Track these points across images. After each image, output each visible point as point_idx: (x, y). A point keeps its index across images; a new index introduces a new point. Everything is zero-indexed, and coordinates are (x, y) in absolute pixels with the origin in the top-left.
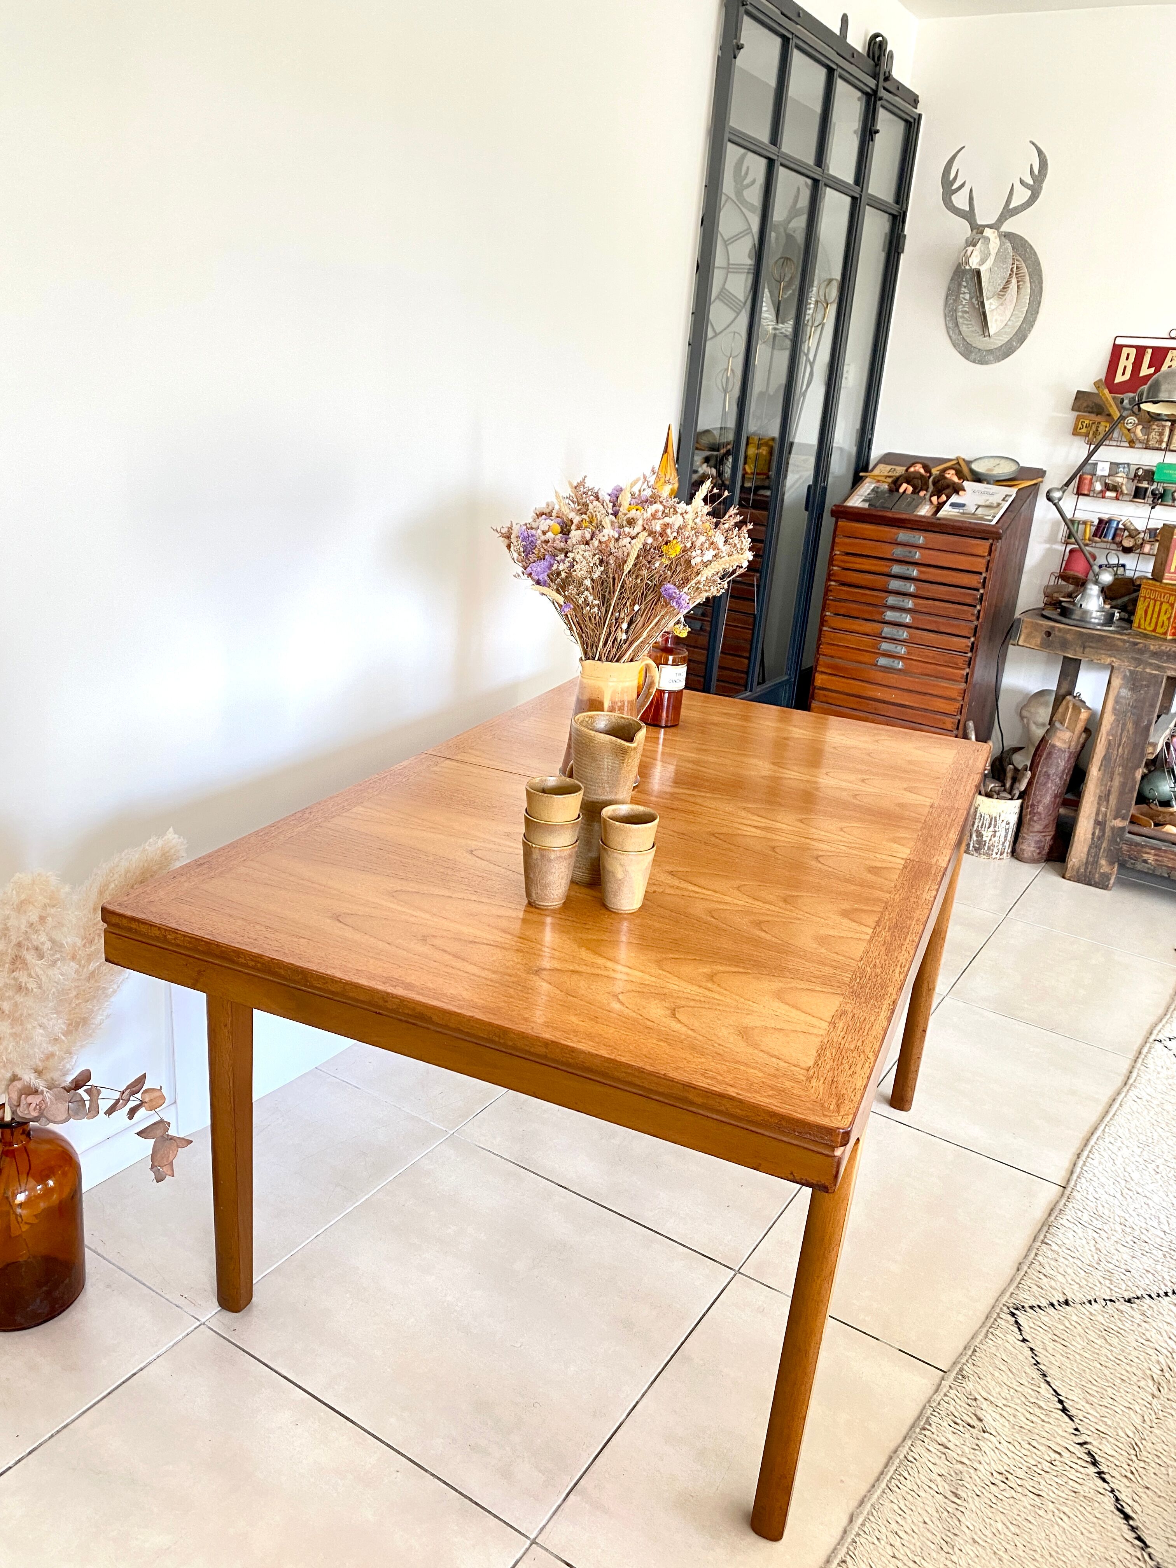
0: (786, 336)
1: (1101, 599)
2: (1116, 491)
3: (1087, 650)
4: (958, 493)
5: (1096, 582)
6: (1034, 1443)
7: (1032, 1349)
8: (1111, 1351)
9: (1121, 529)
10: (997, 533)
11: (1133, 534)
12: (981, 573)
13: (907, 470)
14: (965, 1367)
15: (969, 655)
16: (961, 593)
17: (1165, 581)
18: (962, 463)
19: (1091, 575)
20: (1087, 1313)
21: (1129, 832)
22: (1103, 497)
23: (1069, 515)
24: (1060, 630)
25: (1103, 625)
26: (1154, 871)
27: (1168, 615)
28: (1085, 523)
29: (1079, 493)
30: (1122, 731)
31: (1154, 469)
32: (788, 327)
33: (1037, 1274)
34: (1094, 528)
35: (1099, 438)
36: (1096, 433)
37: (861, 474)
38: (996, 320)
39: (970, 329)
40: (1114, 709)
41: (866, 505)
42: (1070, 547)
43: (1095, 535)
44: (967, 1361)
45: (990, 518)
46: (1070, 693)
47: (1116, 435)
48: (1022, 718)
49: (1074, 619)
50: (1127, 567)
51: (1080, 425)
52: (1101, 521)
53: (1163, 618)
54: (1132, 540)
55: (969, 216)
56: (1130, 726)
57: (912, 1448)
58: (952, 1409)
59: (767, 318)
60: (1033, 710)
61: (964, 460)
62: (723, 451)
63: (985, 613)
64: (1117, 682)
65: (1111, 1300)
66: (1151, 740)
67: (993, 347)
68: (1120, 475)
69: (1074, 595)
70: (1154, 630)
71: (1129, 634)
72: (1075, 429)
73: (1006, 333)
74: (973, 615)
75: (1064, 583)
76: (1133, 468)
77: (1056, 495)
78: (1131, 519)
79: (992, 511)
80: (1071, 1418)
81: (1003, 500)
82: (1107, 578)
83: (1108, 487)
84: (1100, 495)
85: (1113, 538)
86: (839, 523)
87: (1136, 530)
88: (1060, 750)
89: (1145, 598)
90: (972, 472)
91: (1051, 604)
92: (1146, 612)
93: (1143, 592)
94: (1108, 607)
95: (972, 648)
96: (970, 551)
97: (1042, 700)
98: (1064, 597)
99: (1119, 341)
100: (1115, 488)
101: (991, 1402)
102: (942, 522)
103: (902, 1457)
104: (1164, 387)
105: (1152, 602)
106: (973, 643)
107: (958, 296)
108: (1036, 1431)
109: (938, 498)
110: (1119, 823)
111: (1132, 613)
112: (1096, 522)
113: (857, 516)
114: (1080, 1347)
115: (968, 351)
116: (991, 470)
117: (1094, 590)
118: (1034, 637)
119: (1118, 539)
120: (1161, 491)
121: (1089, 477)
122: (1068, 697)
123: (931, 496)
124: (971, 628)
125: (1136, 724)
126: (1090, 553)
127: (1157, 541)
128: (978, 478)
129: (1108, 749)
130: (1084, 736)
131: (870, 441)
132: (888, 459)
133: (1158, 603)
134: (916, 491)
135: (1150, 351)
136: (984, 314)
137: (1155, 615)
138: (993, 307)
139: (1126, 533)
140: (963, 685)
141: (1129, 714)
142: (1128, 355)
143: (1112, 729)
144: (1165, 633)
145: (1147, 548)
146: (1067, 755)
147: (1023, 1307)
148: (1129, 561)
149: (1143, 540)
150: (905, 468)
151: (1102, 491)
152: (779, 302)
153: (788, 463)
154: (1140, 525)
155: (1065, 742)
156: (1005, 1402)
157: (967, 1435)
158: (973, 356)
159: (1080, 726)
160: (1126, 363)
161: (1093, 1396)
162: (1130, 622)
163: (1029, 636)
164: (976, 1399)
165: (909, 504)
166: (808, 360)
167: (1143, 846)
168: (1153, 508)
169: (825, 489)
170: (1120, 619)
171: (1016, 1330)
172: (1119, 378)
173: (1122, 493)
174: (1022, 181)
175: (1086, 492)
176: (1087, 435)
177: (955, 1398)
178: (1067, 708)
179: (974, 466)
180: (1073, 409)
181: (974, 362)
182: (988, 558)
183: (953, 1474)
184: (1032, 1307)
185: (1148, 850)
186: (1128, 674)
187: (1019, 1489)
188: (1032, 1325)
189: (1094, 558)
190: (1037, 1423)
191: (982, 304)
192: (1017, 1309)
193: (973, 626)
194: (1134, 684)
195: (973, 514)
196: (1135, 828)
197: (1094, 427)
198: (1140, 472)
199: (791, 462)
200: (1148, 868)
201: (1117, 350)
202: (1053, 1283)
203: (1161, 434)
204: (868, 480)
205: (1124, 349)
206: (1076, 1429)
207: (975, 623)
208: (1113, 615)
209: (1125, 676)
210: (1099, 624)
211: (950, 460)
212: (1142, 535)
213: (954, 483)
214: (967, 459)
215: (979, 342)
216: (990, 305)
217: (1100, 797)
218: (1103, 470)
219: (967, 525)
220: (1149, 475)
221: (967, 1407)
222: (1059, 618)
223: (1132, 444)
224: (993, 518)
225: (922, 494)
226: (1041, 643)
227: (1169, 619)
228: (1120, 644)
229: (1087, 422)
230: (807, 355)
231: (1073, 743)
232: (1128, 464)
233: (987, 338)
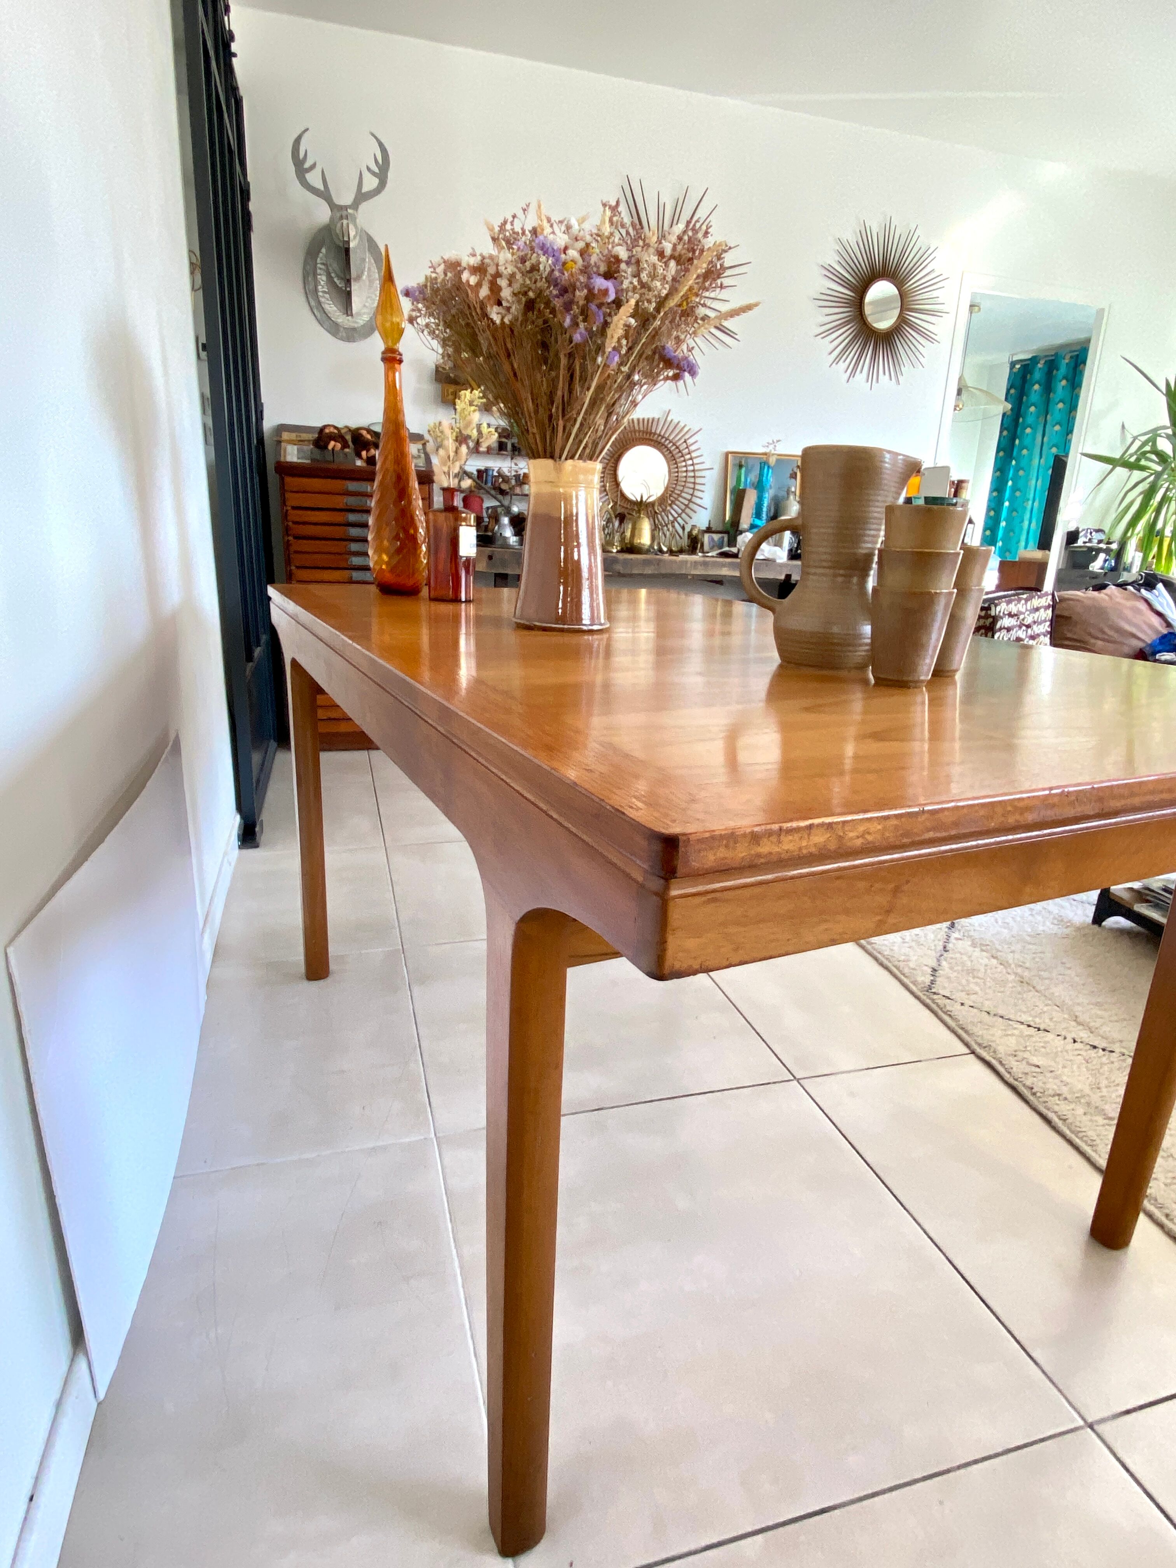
7: (972, 1007)
9: (496, 476)
14: (981, 1042)
24: (498, 553)
38: (356, 301)
39: (332, 308)
41: (303, 462)
44: (970, 1037)
51: (446, 394)
55: (325, 195)
67: (356, 325)
72: (443, 397)
73: (366, 313)
80: (1047, 1031)
86: (284, 478)
87: (507, 476)
107: (315, 277)
109: (367, 452)
112: (475, 473)
113: (300, 470)
114: (979, 989)
115: (334, 329)
117: (505, 520)
119: (496, 484)
123: (360, 452)
132: (290, 429)
134: (345, 446)
136: (349, 294)
138: (355, 288)
139: (500, 480)
158: (339, 335)
161: (1029, 1012)
165: (345, 458)
171: (951, 1000)
174: (368, 169)
180: (436, 381)
188: (949, 993)
190: (1047, 1046)
191: (348, 282)
204: (284, 444)
206: (1060, 1036)
215: (343, 320)
216: (353, 285)
225: (347, 450)
229: (451, 390)
233: (350, 318)
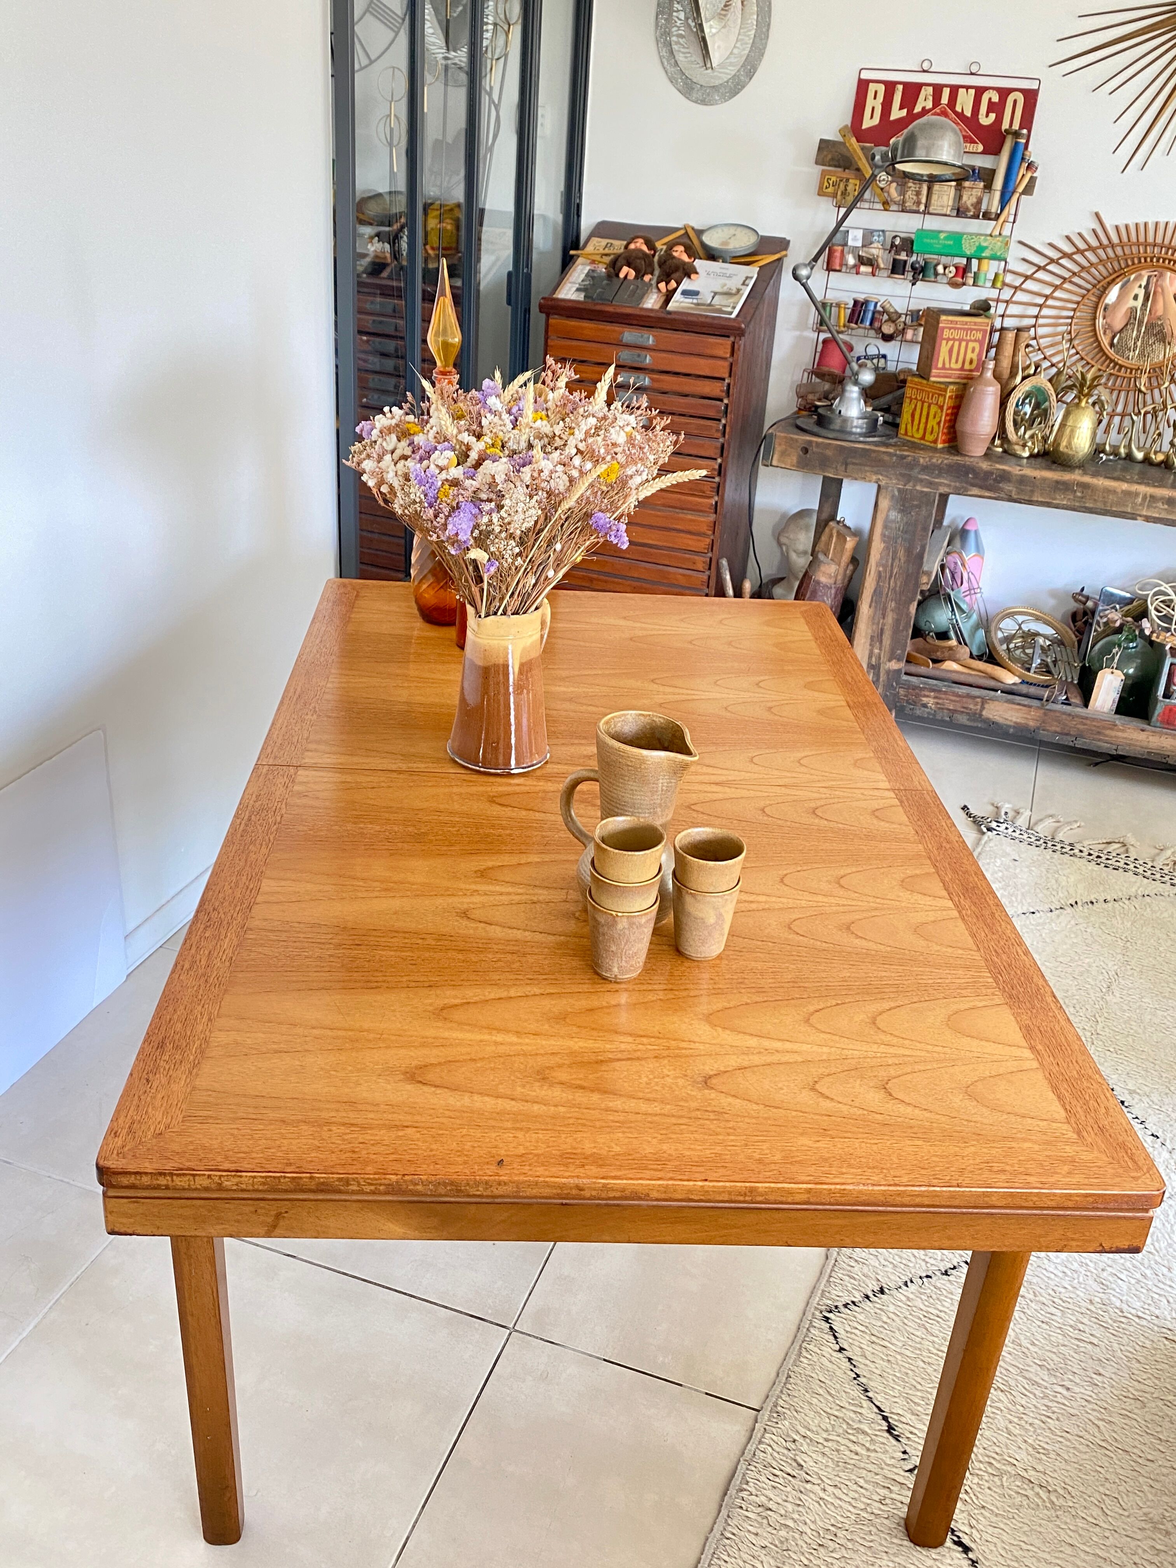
0: (460, 68)
1: (862, 402)
2: (871, 265)
3: (850, 467)
4: (689, 277)
5: (856, 383)
6: (861, 1482)
7: (850, 1359)
8: (933, 1342)
9: (879, 312)
10: (740, 328)
11: (893, 317)
12: (724, 379)
13: (626, 247)
14: (781, 1402)
15: (717, 479)
16: (703, 405)
17: (932, 379)
18: (692, 234)
19: (848, 372)
20: (904, 1299)
21: (906, 674)
22: (858, 273)
23: (819, 297)
24: (817, 443)
25: (865, 435)
26: (934, 715)
27: (937, 419)
28: (838, 305)
29: (829, 269)
30: (893, 559)
31: (913, 236)
32: (461, 56)
33: (846, 1260)
34: (849, 311)
35: (850, 199)
36: (844, 193)
37: (572, 252)
38: (719, 47)
39: (688, 58)
40: (883, 535)
41: (581, 297)
42: (823, 336)
43: (850, 321)
44: (781, 1392)
45: (729, 309)
46: (833, 517)
47: (867, 195)
48: (780, 544)
49: (834, 430)
50: (889, 358)
51: (826, 184)
52: (856, 302)
53: (932, 423)
54: (893, 325)
56: (901, 554)
57: (729, 1521)
58: (769, 1459)
59: (434, 44)
60: (791, 536)
61: (693, 228)
62: (396, 227)
63: (731, 428)
64: (884, 504)
65: (928, 1277)
66: (925, 568)
67: (717, 82)
68: (875, 245)
69: (831, 396)
70: (923, 438)
71: (895, 445)
72: (821, 188)
73: (731, 64)
74: (717, 430)
75: (818, 380)
76: (889, 236)
77: (804, 272)
78: (890, 299)
79: (732, 300)
80: (897, 1438)
81: (744, 284)
82: (867, 377)
83: (862, 261)
84: (854, 271)
85: (871, 324)
86: (551, 321)
87: (896, 312)
88: (825, 586)
89: (911, 399)
90: (703, 245)
91: (805, 409)
92: (913, 416)
93: (908, 392)
94: (869, 409)
95: (721, 471)
96: (709, 352)
97: (802, 522)
98: (819, 400)
99: (865, 75)
100: (869, 262)
101: (811, 1440)
102: (673, 316)
103: (718, 1536)
104: (921, 143)
105: (919, 404)
106: (720, 465)
107: (670, 15)
108: (862, 1465)
110: (894, 665)
111: (898, 414)
112: (851, 304)
113: (571, 310)
114: (900, 1344)
115: (688, 88)
116: (725, 243)
117: (853, 391)
118: (789, 455)
119: (877, 325)
120: (922, 263)
121: (840, 248)
122: (832, 524)
123: (658, 283)
124: (716, 448)
125: (909, 551)
126: (845, 343)
127: (921, 325)
128: (712, 255)
129: (878, 583)
130: (851, 567)
131: (579, 207)
132: (604, 229)
133: (926, 405)
134: (639, 275)
135: (900, 88)
136: (704, 39)
137: (923, 420)
138: (714, 31)
139: (886, 317)
140: (712, 517)
141: (899, 541)
142: (876, 92)
143: (881, 558)
144: (935, 442)
145: (909, 334)
146: (833, 591)
147: (836, 1307)
148: (890, 349)
149: (905, 323)
150: (625, 243)
151: (855, 266)
152: (448, 21)
153: (480, 239)
154: (900, 306)
155: (830, 577)
156: (825, 1435)
157: (789, 1489)
158: (695, 96)
159: (846, 557)
160: (873, 104)
161: (919, 1405)
162: (896, 426)
163: (783, 454)
164: (794, 1441)
165: (634, 292)
166: (491, 101)
167: (922, 689)
168: (913, 284)
169: (528, 277)
170: (885, 422)
171: (832, 1338)
172: (867, 123)
173: (878, 266)
175: (838, 268)
176: (834, 196)
177: (772, 1443)
178: (831, 536)
179: (707, 239)
180: (817, 163)
181: (696, 102)
182: (731, 360)
183: (777, 1543)
184: (846, 1306)
185: (927, 693)
186: (896, 493)
187: (850, 1545)
188: (848, 1329)
189: (851, 348)
190: (862, 1455)
191: (701, 26)
192: (830, 1312)
193: (719, 445)
194: (903, 505)
195: (710, 305)
196: (913, 669)
197: (842, 186)
198: (897, 241)
199: (483, 237)
200: (929, 713)
201: (863, 86)
202: (865, 1270)
203: (918, 194)
204: (580, 260)
205: (871, 85)
206: (905, 1452)
207: (721, 440)
208: (877, 420)
209: (893, 496)
210: (861, 435)
211: (677, 229)
212: (903, 319)
213: (684, 263)
214: (696, 227)
215: (699, 74)
216: (710, 29)
217: (872, 637)
218: (855, 239)
219: (703, 320)
220: (908, 245)
221: (786, 1452)
222: (816, 429)
223: (886, 205)
224: (733, 309)
225: (647, 278)
226: (798, 462)
227: (939, 423)
228: (886, 458)
229: (834, 179)
230: (490, 94)
231: (840, 577)
232: (883, 231)
233: (710, 71)
